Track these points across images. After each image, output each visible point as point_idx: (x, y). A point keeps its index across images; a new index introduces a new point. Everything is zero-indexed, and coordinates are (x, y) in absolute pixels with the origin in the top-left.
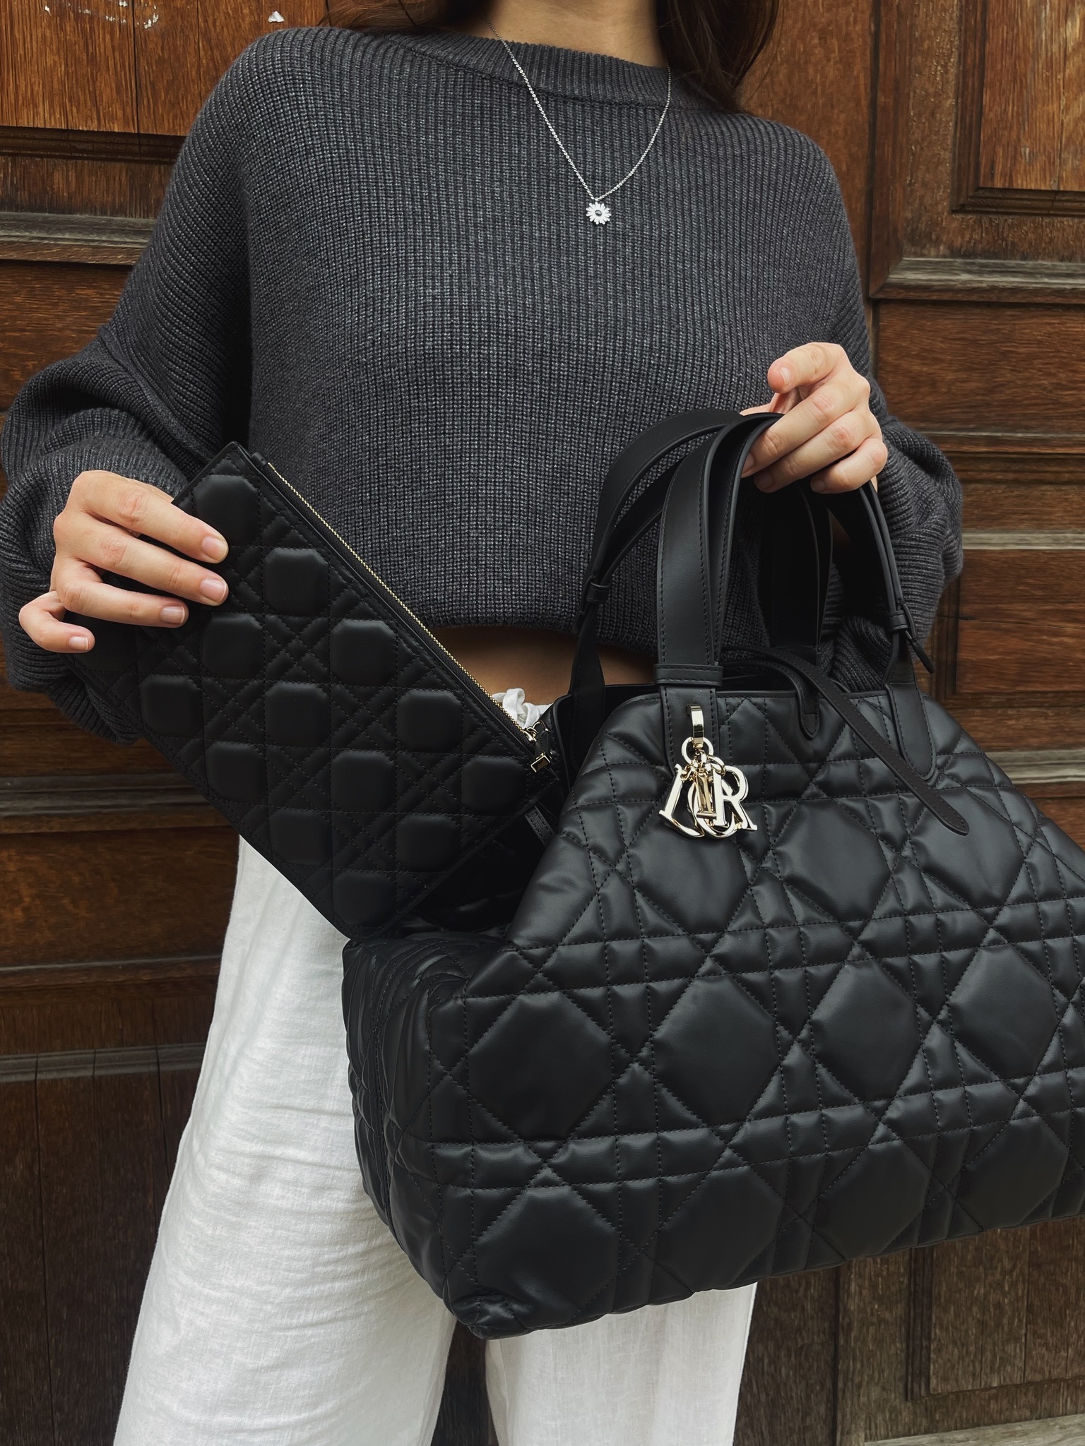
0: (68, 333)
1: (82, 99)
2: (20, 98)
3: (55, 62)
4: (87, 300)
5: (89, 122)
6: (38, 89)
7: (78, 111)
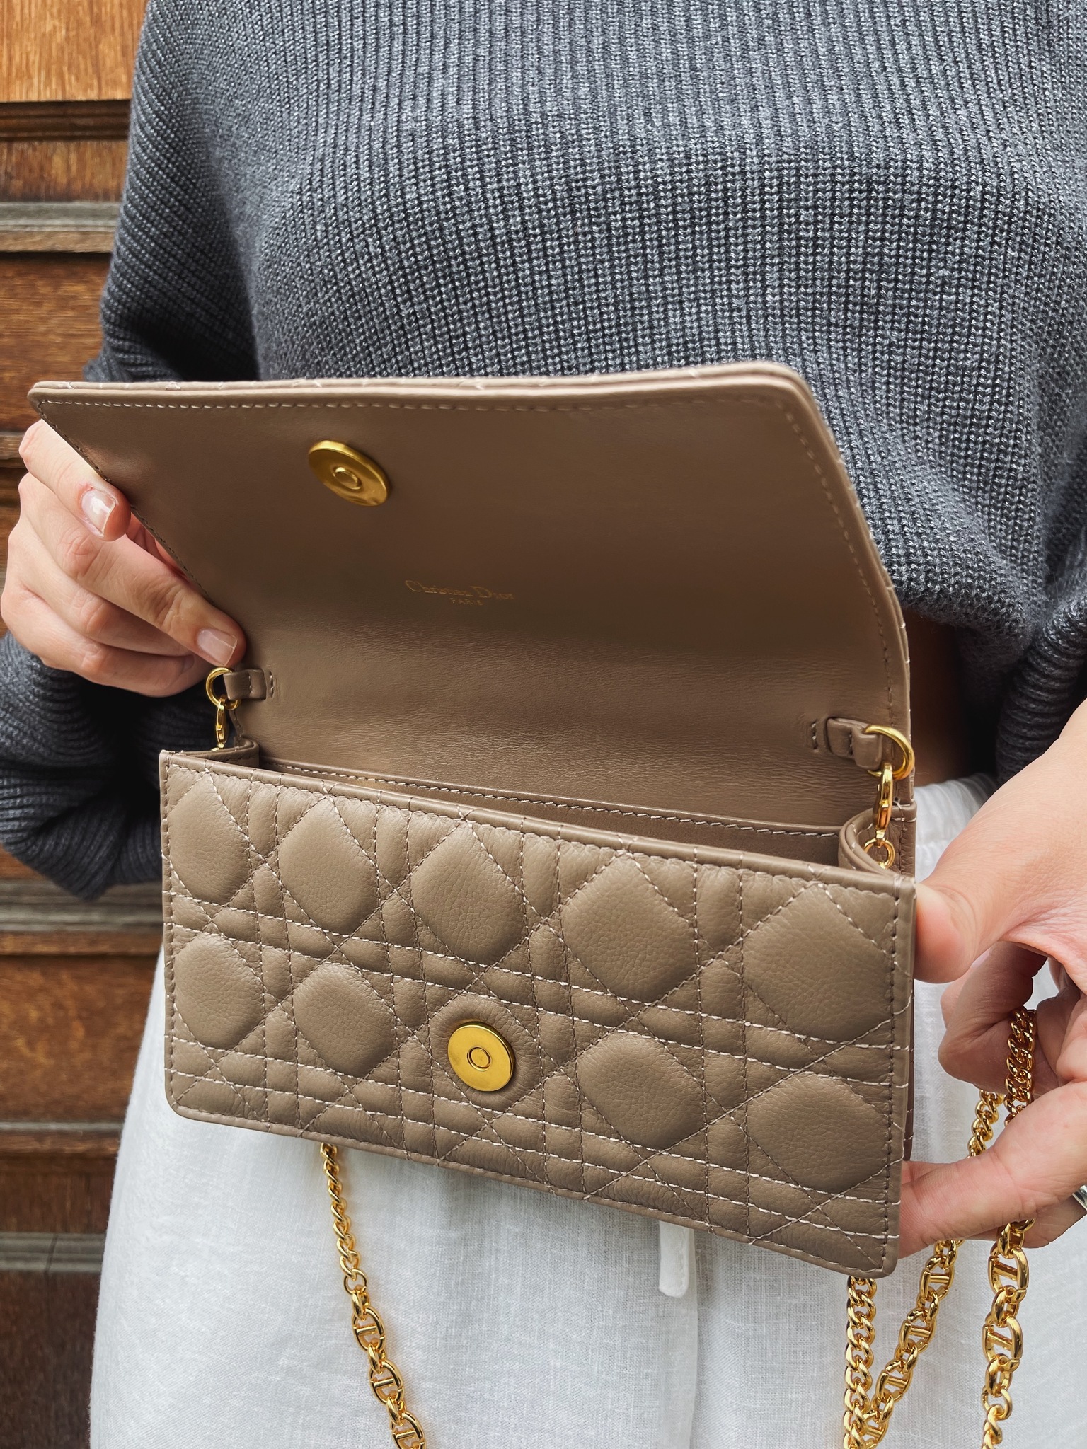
0: (52, 337)
1: (82, 67)
2: (14, 70)
3: (55, 27)
4: (74, 298)
5: (89, 91)
6: (34, 58)
7: (77, 79)
